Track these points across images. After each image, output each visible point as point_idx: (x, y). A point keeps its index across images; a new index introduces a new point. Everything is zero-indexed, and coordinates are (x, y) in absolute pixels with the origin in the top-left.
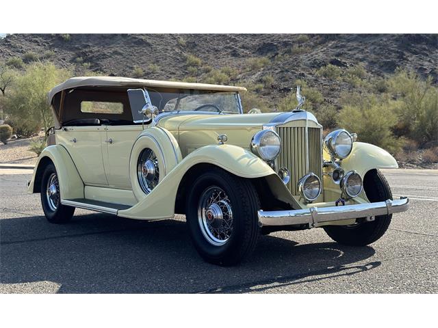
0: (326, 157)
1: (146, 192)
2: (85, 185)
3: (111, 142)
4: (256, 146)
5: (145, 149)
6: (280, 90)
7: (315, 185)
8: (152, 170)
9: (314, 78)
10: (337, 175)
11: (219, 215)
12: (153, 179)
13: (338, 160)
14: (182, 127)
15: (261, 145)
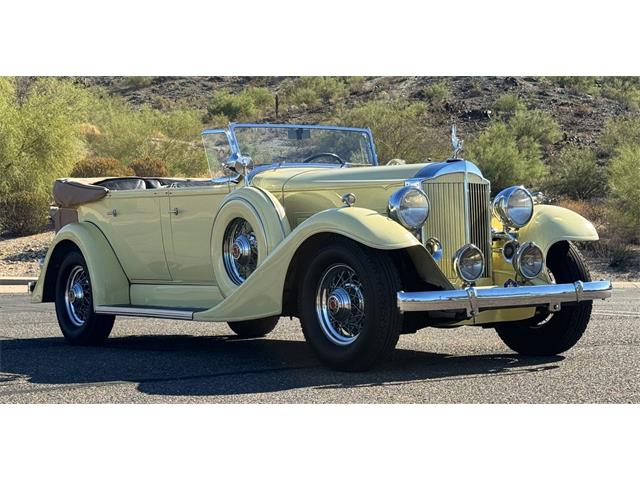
0: (496, 225)
1: (237, 282)
2: (130, 284)
3: (177, 213)
4: (395, 209)
5: (235, 219)
6: (464, 116)
7: (475, 261)
8: (246, 250)
9: (536, 88)
10: (510, 250)
11: (346, 303)
12: (248, 263)
13: (513, 230)
14: (287, 187)
15: (402, 208)
